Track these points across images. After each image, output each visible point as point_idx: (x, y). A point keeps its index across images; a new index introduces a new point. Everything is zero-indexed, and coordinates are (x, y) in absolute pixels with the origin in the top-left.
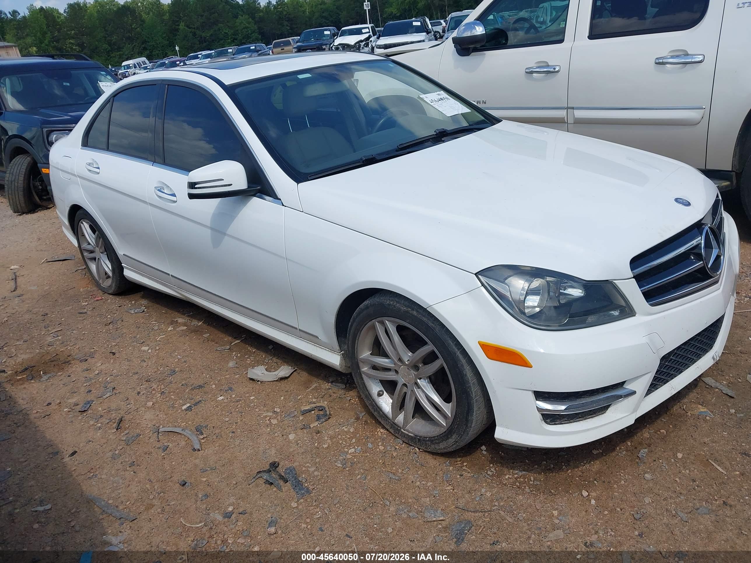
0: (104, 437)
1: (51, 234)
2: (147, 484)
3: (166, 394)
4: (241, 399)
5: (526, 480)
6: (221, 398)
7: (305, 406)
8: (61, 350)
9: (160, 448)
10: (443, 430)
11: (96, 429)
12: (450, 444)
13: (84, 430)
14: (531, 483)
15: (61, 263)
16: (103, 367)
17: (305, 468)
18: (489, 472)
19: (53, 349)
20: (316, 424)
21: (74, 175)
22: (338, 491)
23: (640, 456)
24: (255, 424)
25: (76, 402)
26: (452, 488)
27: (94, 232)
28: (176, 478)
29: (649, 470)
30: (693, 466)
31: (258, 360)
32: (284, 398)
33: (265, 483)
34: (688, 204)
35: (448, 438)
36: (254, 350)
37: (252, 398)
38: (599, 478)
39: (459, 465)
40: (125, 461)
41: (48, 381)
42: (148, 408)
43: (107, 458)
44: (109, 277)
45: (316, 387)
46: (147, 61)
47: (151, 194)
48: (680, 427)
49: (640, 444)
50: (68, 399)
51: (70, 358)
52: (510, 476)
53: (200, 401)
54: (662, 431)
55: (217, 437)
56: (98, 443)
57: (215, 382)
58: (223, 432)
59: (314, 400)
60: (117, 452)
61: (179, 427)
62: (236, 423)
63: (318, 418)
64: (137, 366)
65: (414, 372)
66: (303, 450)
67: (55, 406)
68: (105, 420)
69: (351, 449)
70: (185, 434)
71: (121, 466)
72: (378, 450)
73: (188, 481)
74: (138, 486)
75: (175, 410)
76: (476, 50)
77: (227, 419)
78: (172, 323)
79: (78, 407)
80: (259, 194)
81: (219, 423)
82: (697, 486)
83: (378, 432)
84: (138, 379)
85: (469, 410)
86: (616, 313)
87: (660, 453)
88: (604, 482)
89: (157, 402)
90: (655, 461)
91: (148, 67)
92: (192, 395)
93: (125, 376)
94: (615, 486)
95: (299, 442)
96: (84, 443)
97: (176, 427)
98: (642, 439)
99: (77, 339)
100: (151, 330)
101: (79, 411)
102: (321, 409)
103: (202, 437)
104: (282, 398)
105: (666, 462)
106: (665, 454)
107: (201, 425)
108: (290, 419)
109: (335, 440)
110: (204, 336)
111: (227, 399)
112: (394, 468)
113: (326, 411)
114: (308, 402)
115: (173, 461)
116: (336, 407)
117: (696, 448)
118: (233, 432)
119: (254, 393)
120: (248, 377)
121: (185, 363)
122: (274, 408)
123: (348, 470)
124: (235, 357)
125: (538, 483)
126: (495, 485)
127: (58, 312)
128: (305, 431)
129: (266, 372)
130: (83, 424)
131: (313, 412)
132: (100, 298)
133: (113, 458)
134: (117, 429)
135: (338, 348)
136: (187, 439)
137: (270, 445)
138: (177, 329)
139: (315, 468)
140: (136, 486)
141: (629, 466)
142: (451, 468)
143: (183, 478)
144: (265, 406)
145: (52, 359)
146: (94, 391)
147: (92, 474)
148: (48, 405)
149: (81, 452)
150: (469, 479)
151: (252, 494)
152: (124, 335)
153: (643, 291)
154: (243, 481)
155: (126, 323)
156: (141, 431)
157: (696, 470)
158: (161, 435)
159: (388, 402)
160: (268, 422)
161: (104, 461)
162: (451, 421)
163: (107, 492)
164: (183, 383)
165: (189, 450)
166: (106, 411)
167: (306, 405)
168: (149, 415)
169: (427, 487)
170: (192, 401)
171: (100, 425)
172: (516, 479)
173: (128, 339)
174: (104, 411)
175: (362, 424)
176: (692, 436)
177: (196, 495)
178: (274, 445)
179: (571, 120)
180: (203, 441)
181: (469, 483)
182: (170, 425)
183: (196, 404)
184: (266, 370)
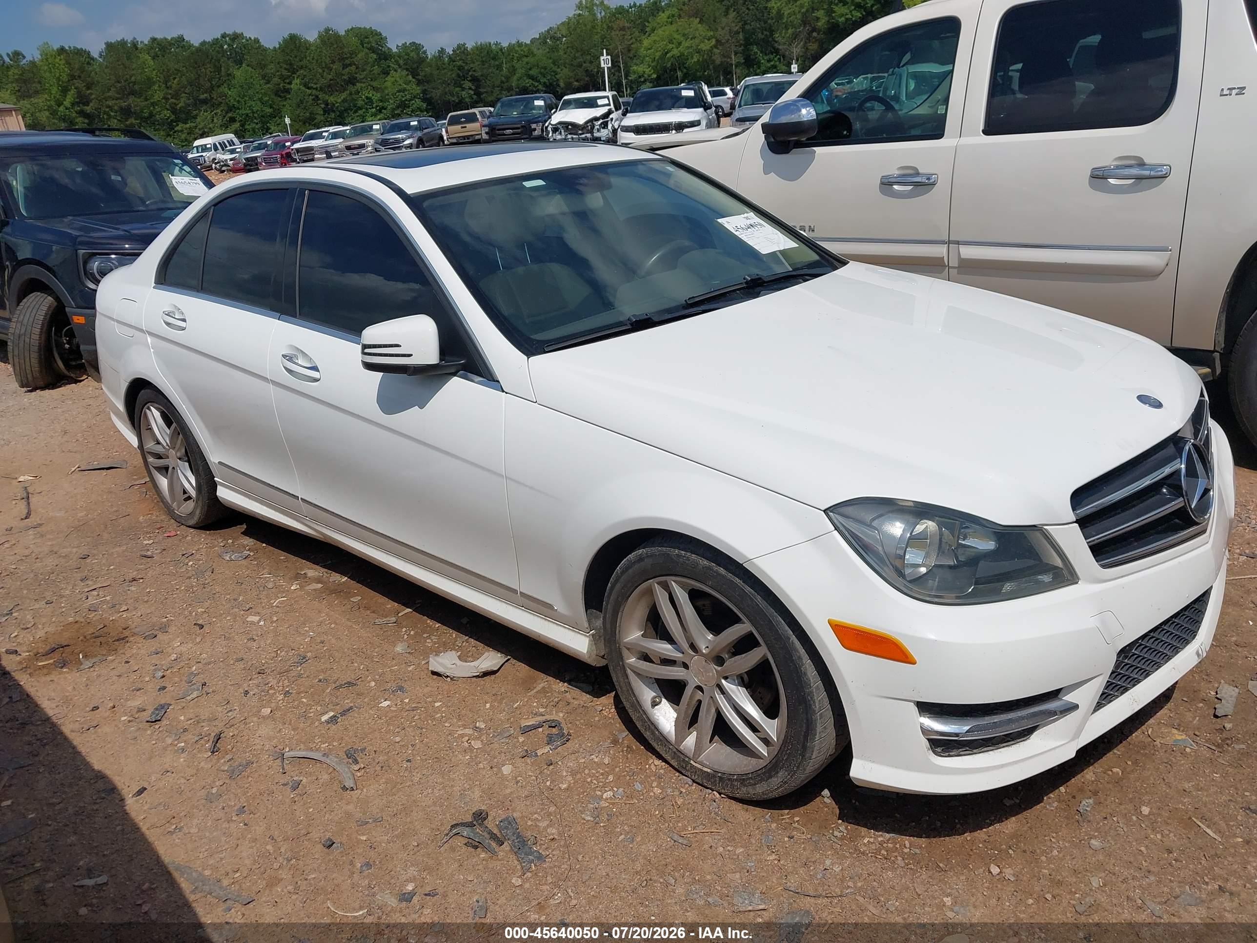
0: (191, 764)
1: (84, 425)
2: (267, 844)
3: (293, 695)
4: (419, 705)
5: (898, 846)
6: (386, 704)
7: (526, 719)
8: (111, 619)
9: (286, 785)
10: (762, 763)
11: (176, 751)
12: (775, 786)
13: (157, 753)
14: (906, 850)
15: (104, 472)
16: (184, 649)
17: (532, 821)
18: (836, 833)
19: (98, 617)
20: (547, 749)
21: (141, 330)
22: (587, 859)
23: (1081, 811)
24: (445, 747)
25: (140, 706)
26: (777, 857)
27: (169, 424)
28: (315, 835)
29: (1096, 834)
30: (1168, 828)
31: (444, 642)
32: (491, 706)
33: (466, 844)
34: (1158, 405)
35: (770, 777)
36: (437, 626)
37: (437, 704)
38: (1017, 845)
39: (787, 821)
40: (229, 806)
41: (92, 669)
42: (263, 717)
43: (198, 801)
44: (189, 498)
45: (543, 687)
46: (236, 140)
47: (275, 368)
48: (1144, 765)
49: (1081, 790)
50: (127, 700)
51: (126, 633)
52: (872, 840)
53: (351, 708)
54: (1115, 770)
55: (382, 767)
56: (182, 775)
57: (374, 676)
58: (391, 761)
59: (542, 710)
60: (214, 791)
61: (317, 750)
62: (413, 745)
63: (550, 740)
64: (240, 648)
65: (716, 667)
66: (526, 793)
67: (106, 712)
68: (191, 737)
69: (606, 791)
70: (328, 761)
71: (221, 814)
72: (652, 794)
73: (337, 840)
74: (251, 847)
75: (309, 722)
76: (799, 145)
77: (398, 739)
78: (297, 577)
79: (144, 713)
80: (461, 372)
81: (385, 746)
82: (1174, 860)
83: (650, 765)
84: (244, 669)
85: (809, 730)
86: (1046, 578)
87: (1113, 806)
88: (1025, 851)
89: (278, 708)
90: (1106, 818)
91: (237, 150)
92: (337, 698)
93: (221, 664)
94: (1043, 858)
95: (520, 778)
96: (157, 773)
97: (311, 749)
98: (1083, 783)
99: (137, 600)
100: (261, 589)
101: (148, 722)
102: (554, 724)
103: (356, 767)
104: (488, 705)
105: (1123, 821)
106: (1122, 807)
107: (355, 747)
108: (502, 741)
109: (579, 776)
110: (352, 599)
111: (396, 705)
112: (680, 825)
113: (561, 729)
114: (532, 713)
115: (310, 807)
116: (578, 723)
117: (1171, 799)
118: (409, 761)
119: (440, 697)
120: (430, 669)
121: (323, 645)
122: (475, 722)
123: (603, 826)
124: (406, 637)
125: (918, 851)
126: (847, 854)
127: (103, 555)
128: (529, 761)
129: (459, 662)
130: (154, 742)
131: (540, 730)
132: (173, 533)
133: (209, 799)
134: (213, 752)
135: (586, 625)
136: (331, 770)
137: (471, 783)
138: (307, 588)
139: (548, 822)
140: (250, 848)
141: (1064, 826)
142: (774, 825)
143: (328, 835)
144: (459, 718)
145: (97, 634)
146: (169, 688)
147: (174, 826)
148: (93, 710)
149: (154, 789)
150: (803, 843)
151: (444, 862)
152: (217, 595)
153: (1090, 544)
154: (430, 842)
155: (220, 576)
156: (254, 755)
157: (1172, 835)
158: (288, 762)
159: (668, 715)
160: (466, 745)
161: (194, 805)
162: (777, 749)
163: (201, 856)
164: (321, 677)
165: (335, 788)
166: (193, 720)
167: (528, 718)
168: (265, 730)
169: (735, 855)
170: (338, 707)
171: (183, 744)
172: (881, 843)
173: (224, 603)
174: (189, 722)
175: (623, 751)
176: (1164, 780)
177: (352, 863)
178: (478, 783)
179: (954, 262)
180: (359, 774)
181: (804, 849)
182: (302, 746)
183: (343, 714)
184: (459, 657)
